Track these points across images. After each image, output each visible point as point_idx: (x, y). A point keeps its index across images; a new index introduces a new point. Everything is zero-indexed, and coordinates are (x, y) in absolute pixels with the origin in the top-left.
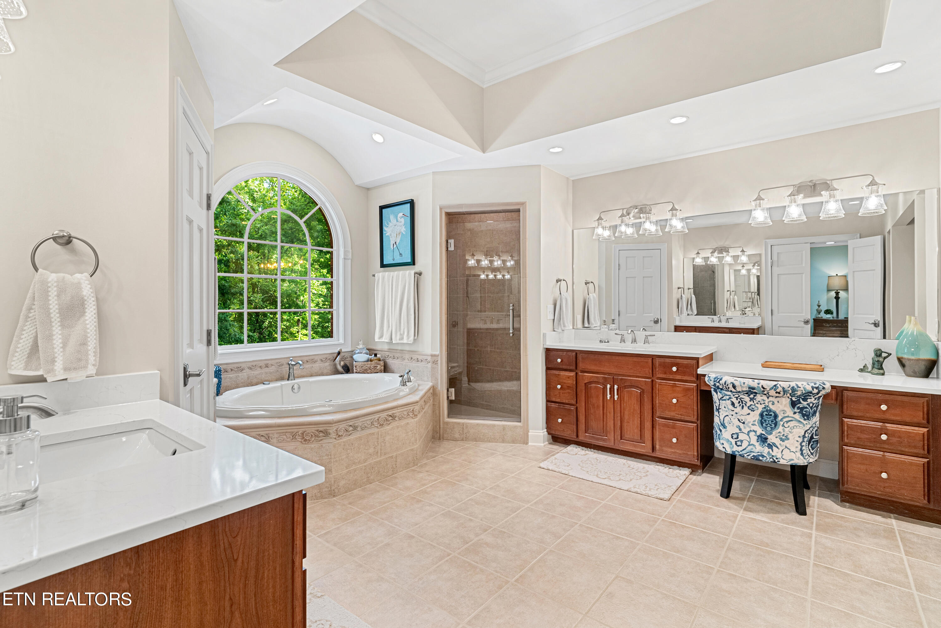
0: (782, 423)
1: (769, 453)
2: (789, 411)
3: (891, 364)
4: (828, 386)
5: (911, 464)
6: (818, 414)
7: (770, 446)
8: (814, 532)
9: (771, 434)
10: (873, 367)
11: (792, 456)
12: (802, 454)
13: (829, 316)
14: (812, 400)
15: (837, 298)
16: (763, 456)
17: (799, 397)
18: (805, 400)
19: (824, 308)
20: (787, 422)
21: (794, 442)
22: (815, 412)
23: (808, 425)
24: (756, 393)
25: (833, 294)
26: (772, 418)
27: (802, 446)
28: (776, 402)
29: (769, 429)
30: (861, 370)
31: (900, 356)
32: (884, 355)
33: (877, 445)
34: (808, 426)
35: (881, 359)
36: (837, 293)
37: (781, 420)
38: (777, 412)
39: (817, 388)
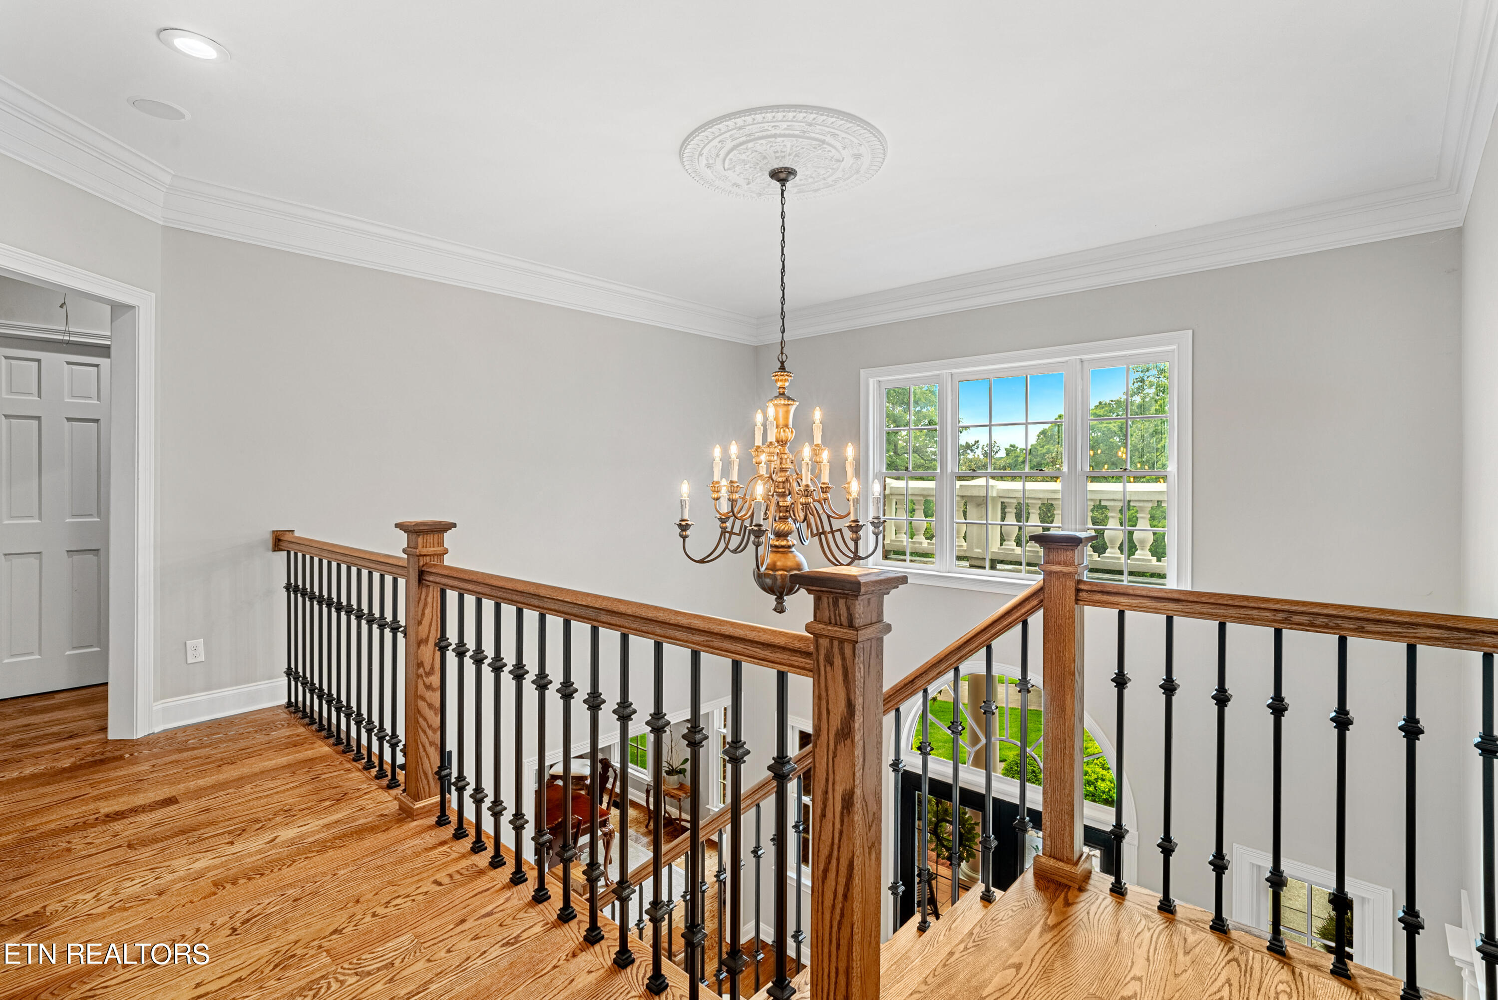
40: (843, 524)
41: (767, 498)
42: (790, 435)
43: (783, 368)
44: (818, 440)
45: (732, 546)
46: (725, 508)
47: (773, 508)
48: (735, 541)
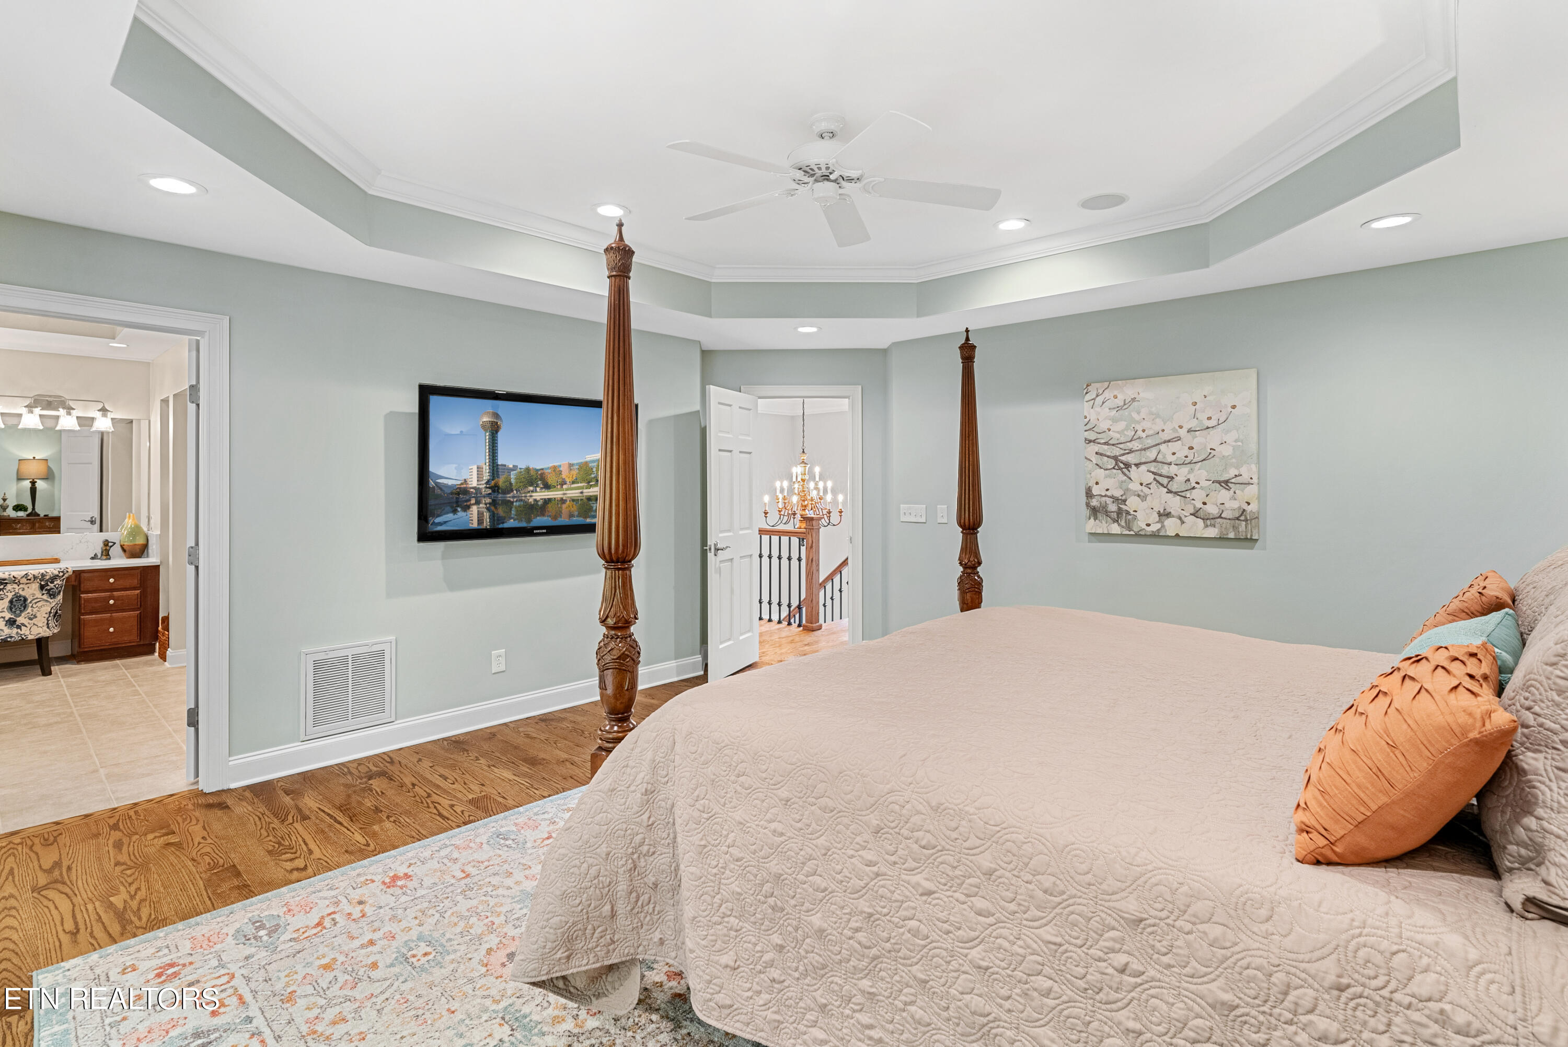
0: (31, 605)
1: (17, 633)
2: (38, 594)
3: (115, 551)
4: (70, 570)
5: (129, 617)
6: (62, 593)
7: (19, 627)
8: (62, 680)
9: (20, 616)
10: (102, 555)
11: (40, 630)
12: (48, 627)
13: (21, 514)
14: (58, 582)
15: (33, 491)
16: (11, 637)
17: (47, 580)
18: (52, 582)
19: (12, 502)
20: (36, 603)
21: (41, 620)
22: (60, 592)
23: (54, 602)
24: (7, 583)
25: (27, 484)
26: (22, 602)
27: (48, 621)
28: (26, 588)
29: (18, 612)
30: (92, 558)
31: (122, 543)
32: (110, 544)
33: (108, 609)
34: (54, 604)
35: (108, 548)
36: (33, 483)
37: (30, 602)
38: (27, 596)
39: (62, 572)
40: (825, 512)
41: (798, 502)
42: (807, 477)
43: (803, 452)
44: (817, 479)
45: (784, 522)
46: (781, 505)
47: (800, 506)
48: (786, 518)
